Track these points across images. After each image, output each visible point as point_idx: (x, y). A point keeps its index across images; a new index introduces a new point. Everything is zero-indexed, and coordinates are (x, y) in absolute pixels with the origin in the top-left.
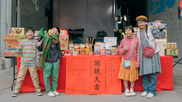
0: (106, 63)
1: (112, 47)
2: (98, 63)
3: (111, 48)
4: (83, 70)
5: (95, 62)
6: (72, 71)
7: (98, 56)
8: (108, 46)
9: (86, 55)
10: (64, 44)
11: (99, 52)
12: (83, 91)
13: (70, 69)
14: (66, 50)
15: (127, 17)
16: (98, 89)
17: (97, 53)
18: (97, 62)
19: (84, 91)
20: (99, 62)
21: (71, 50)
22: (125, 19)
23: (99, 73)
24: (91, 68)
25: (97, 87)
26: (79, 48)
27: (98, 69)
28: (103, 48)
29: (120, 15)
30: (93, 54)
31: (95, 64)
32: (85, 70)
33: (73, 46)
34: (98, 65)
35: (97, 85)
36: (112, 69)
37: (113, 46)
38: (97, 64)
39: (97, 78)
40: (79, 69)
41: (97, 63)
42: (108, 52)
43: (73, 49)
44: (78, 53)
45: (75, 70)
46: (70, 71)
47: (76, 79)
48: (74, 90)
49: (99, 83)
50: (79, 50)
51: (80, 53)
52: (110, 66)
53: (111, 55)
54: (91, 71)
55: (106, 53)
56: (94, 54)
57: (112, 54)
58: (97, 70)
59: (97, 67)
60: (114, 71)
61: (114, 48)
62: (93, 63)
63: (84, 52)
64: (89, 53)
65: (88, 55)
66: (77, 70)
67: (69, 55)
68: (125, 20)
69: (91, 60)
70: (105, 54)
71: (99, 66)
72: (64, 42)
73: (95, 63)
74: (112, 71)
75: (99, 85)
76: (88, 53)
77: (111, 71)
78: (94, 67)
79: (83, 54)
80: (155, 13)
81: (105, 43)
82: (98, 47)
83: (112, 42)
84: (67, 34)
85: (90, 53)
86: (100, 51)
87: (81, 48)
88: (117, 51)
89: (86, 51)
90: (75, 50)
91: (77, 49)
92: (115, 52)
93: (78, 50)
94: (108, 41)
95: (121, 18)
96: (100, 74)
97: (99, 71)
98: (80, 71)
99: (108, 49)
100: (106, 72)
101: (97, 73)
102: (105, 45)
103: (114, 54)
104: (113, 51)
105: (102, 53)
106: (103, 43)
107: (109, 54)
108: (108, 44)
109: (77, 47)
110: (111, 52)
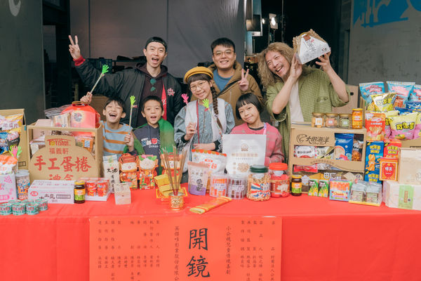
0: (229, 239)
1: (249, 172)
2: (203, 238)
3: (245, 174)
4: (148, 263)
5: (191, 234)
6: (110, 265)
7: (203, 211)
8: (237, 166)
9: (159, 202)
11: (205, 186)
13: (103, 260)
14: (92, 184)
17: (197, 193)
18: (198, 236)
20: (206, 235)
23: (205, 273)
24: (177, 256)
26: (138, 170)
27: (202, 260)
28: (219, 171)
31: (193, 240)
32: (155, 263)
33: (116, 165)
34: (203, 245)
38: (198, 241)
40: (136, 260)
41: (199, 238)
42: (237, 189)
43: (117, 175)
44: (136, 186)
45: (123, 264)
46: (104, 265)
50: (138, 177)
51: (138, 188)
52: (243, 249)
54: (176, 267)
55: (230, 193)
57: (251, 196)
58: (197, 262)
59: (197, 252)
60: (257, 264)
61: (259, 176)
62: (184, 239)
66: (129, 264)
67: (104, 198)
69: (177, 228)
70: (226, 199)
71: (206, 248)
73: (191, 238)
74: (252, 264)
77: (245, 264)
78: (186, 255)
80: (372, 24)
81: (225, 155)
82: (200, 170)
83: (250, 151)
85: (173, 202)
86: (209, 183)
87: (144, 171)
88: (266, 187)
90: (121, 178)
91: (132, 173)
92: (261, 189)
93: (134, 176)
94: (235, 148)
96: (208, 276)
97: (205, 267)
98: (139, 266)
99: (235, 180)
100: (228, 267)
101: (198, 272)
102: (226, 163)
103: (257, 195)
104: (253, 185)
105: (216, 190)
106: (219, 156)
107: (239, 195)
108: (235, 157)
109: (130, 167)
110: (247, 187)
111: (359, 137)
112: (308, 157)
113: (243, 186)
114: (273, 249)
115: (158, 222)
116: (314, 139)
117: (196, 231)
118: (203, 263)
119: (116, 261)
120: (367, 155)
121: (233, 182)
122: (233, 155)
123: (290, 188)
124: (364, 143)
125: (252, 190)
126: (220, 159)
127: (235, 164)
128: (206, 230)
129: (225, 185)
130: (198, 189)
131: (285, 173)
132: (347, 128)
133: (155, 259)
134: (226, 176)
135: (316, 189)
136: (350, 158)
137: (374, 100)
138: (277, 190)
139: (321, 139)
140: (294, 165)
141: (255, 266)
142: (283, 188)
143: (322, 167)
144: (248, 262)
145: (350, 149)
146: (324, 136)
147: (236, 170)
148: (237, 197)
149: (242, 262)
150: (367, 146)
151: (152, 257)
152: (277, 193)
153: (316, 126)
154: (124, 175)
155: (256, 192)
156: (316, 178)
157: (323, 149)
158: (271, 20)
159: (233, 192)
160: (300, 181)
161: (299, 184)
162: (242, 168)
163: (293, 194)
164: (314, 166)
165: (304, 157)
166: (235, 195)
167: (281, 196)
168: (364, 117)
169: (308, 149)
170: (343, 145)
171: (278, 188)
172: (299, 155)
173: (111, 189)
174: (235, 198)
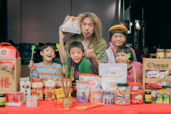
1: (116, 87)
3: (114, 89)
7: (85, 108)
8: (108, 84)
9: (56, 105)
10: (7, 79)
11: (87, 96)
14: (11, 94)
15: (140, 24)
17: (82, 101)
21: (25, 93)
22: (138, 25)
26: (44, 87)
29: (129, 19)
30: (73, 103)
33: (29, 83)
37: (119, 85)
42: (108, 98)
43: (29, 90)
44: (42, 98)
50: (43, 92)
53: (114, 103)
55: (104, 101)
56: (74, 105)
57: (117, 102)
61: (123, 88)
63: (53, 97)
64: (63, 101)
65: (61, 105)
67: (19, 104)
68: (137, 28)
70: (101, 104)
72: (9, 75)
76: (61, 100)
79: (52, 100)
81: (101, 77)
82: (85, 86)
83: (117, 74)
84: (17, 57)
85: (65, 103)
86: (90, 95)
87: (48, 88)
88: (127, 96)
89: (58, 96)
90: (32, 94)
91: (39, 89)
92: (124, 98)
93: (41, 92)
94: (107, 72)
95: (131, 24)
99: (107, 91)
102: (101, 82)
103: (122, 102)
104: (119, 94)
105: (94, 99)
106: (97, 77)
107: (110, 102)
108: (107, 78)
109: (38, 85)
110: (115, 97)
112: (155, 77)
113: (112, 96)
116: (158, 65)
121: (106, 93)
122: (106, 77)
123: (144, 98)
125: (118, 98)
126: (96, 79)
127: (107, 82)
129: (101, 95)
130: (83, 98)
131: (140, 88)
134: (101, 90)
135: (161, 99)
138: (135, 99)
139: (163, 66)
140: (146, 84)
142: (139, 97)
143: (164, 84)
146: (165, 63)
147: (108, 86)
148: (109, 103)
152: (135, 101)
153: (159, 58)
154: (34, 90)
155: (121, 99)
156: (161, 92)
157: (165, 72)
158: (136, 23)
159: (106, 100)
160: (150, 93)
161: (149, 96)
162: (112, 85)
163: (146, 103)
164: (159, 84)
165: (152, 78)
166: (107, 102)
167: (138, 103)
169: (155, 72)
171: (136, 98)
172: (149, 77)
173: (25, 100)
174: (107, 104)
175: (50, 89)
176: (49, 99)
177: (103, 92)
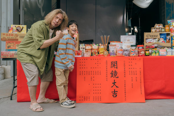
0: (124, 65)
1: (130, 47)
2: (116, 65)
3: (129, 49)
4: (97, 74)
5: (112, 63)
6: (84, 74)
8: (126, 46)
9: (100, 56)
12: (97, 99)
13: (81, 72)
14: (76, 51)
15: (138, 29)
16: (116, 97)
18: (114, 64)
19: (99, 99)
20: (117, 63)
21: (82, 51)
22: (136, 30)
23: (117, 76)
24: (107, 71)
25: (115, 94)
26: (92, 49)
27: (115, 72)
28: (120, 48)
31: (112, 65)
32: (99, 74)
33: (84, 47)
34: (116, 67)
35: (115, 92)
36: (133, 72)
37: (132, 46)
38: (114, 65)
39: (114, 83)
40: (92, 72)
42: (126, 52)
43: (84, 50)
44: (91, 55)
45: (88, 74)
46: (81, 74)
47: (89, 84)
48: (87, 97)
49: (117, 89)
50: (92, 51)
51: (92, 55)
52: (130, 68)
53: (129, 56)
54: (107, 74)
55: (124, 54)
57: (131, 55)
58: (114, 73)
59: (114, 69)
60: (135, 74)
61: (134, 48)
62: (109, 64)
63: (97, 54)
66: (90, 74)
67: (80, 56)
69: (107, 61)
70: (122, 55)
71: (117, 68)
73: (112, 64)
74: (133, 74)
75: (117, 91)
76: (102, 54)
77: (131, 74)
78: (110, 70)
79: (97, 56)
81: (122, 42)
82: (114, 47)
83: (130, 41)
84: (77, 33)
86: (116, 52)
87: (94, 49)
88: (136, 51)
89: (100, 52)
90: (86, 52)
91: (89, 50)
92: (135, 52)
93: (90, 51)
94: (125, 40)
96: (118, 77)
97: (117, 74)
98: (94, 74)
99: (126, 49)
100: (125, 75)
101: (114, 76)
102: (122, 45)
103: (134, 54)
104: (132, 51)
105: (119, 53)
108: (125, 43)
109: (89, 48)
110: (130, 52)
111: (168, 34)
112: (151, 42)
113: (128, 52)
114: (140, 68)
115: (100, 59)
116: (152, 36)
117: (113, 62)
118: (116, 73)
119: (86, 72)
120: (171, 40)
121: (125, 50)
122: (124, 43)
123: (145, 53)
124: (170, 36)
125: (132, 52)
126: (120, 44)
128: (117, 62)
129: (122, 52)
131: (143, 48)
132: (164, 32)
133: (99, 72)
134: (122, 49)
135: (154, 53)
136: (166, 42)
137: (173, 24)
138: (140, 54)
139: (155, 36)
140: (146, 46)
141: (134, 74)
142: (143, 52)
143: (156, 45)
144: (132, 73)
145: (165, 39)
146: (156, 35)
148: (127, 55)
149: (130, 73)
150: (171, 37)
151: (98, 71)
152: (140, 55)
153: (153, 32)
154: (87, 50)
155: (133, 53)
156: (154, 50)
157: (156, 39)
158: (135, 28)
159: (125, 54)
160: (148, 51)
161: (148, 52)
162: (128, 47)
163: (146, 56)
164: (153, 46)
165: (149, 42)
166: (126, 55)
167: (142, 56)
168: (170, 28)
169: (151, 40)
170: (163, 38)
171: (141, 53)
172: (147, 42)
173: (82, 55)
174: (126, 56)
175: (95, 50)
176: (95, 55)
177: (124, 50)
